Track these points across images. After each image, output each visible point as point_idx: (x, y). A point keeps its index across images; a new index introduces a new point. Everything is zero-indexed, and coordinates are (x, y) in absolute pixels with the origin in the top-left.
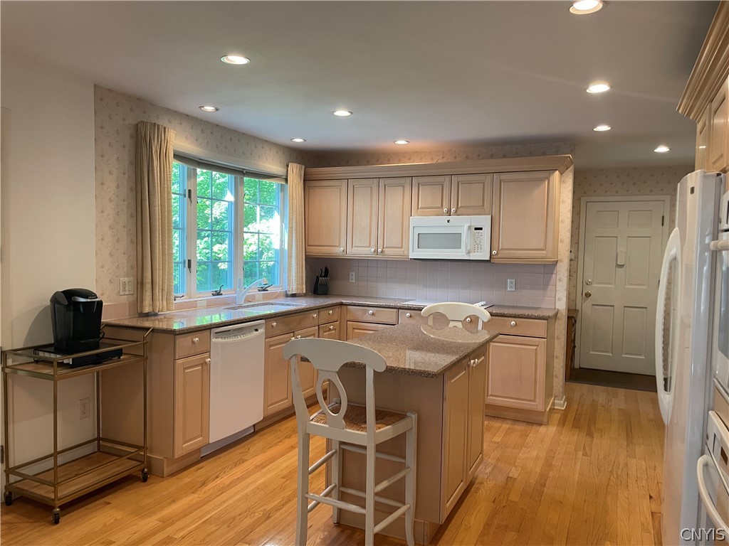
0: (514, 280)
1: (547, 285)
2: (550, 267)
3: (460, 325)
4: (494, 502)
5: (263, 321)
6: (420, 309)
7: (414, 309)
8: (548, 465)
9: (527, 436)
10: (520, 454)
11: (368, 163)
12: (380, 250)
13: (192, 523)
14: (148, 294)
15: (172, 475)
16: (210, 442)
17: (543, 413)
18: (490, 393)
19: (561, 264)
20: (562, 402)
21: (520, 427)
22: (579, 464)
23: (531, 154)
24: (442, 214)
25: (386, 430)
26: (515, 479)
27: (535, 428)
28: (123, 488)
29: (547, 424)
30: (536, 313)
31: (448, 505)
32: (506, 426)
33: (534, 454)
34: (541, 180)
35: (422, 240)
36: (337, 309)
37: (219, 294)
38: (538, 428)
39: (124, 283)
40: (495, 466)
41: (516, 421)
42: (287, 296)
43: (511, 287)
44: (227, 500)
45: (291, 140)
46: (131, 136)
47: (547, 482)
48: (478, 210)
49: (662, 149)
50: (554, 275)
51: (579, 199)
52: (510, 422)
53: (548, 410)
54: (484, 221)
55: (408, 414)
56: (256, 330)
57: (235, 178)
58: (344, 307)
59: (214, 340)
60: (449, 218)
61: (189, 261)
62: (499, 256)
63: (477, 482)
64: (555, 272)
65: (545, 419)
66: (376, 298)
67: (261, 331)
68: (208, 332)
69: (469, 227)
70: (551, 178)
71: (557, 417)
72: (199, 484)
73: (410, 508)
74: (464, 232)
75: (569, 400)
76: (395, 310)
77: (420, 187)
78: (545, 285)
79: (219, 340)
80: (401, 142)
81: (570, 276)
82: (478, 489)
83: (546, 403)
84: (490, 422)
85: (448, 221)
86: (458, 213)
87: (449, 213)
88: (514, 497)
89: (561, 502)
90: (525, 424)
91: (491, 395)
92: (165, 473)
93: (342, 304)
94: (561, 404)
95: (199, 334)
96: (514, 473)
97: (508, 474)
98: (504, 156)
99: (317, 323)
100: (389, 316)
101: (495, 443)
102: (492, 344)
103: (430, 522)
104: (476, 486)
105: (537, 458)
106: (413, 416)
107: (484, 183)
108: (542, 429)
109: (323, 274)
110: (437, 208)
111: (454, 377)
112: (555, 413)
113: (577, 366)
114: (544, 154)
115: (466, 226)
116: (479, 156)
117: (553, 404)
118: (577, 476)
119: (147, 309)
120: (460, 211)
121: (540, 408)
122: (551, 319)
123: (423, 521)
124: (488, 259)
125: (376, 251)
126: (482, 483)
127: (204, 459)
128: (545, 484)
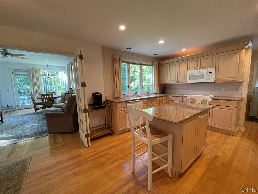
0: (224, 88)
1: (238, 89)
2: (240, 83)
3: (200, 102)
4: (208, 165)
5: (142, 100)
6: (186, 97)
8: (235, 153)
9: (227, 139)
10: (223, 147)
12: (178, 81)
13: (115, 149)
14: (116, 93)
15: (118, 135)
16: (128, 128)
17: (234, 132)
18: (213, 123)
19: (245, 82)
20: (243, 128)
21: (224, 136)
22: (250, 156)
24: (198, 69)
25: (157, 140)
26: (219, 157)
27: (230, 137)
28: (107, 136)
29: (236, 136)
30: (232, 99)
31: (185, 167)
32: (218, 134)
33: (229, 147)
34: (237, 53)
35: (191, 77)
36: (165, 97)
37: (136, 93)
38: (232, 137)
39: (111, 91)
40: (211, 150)
41: (223, 133)
42: (154, 94)
43: (223, 90)
44: (126, 145)
46: (112, 58)
47: (234, 161)
48: (210, 67)
50: (241, 86)
51: (254, 61)
52: (220, 133)
53: (236, 131)
54: (213, 70)
55: (169, 134)
56: (140, 102)
57: (140, 66)
58: (168, 97)
59: (127, 104)
60: (199, 70)
61: (129, 86)
62: (218, 80)
63: (203, 155)
64: (242, 85)
65: (235, 134)
66: (175, 94)
67: (142, 102)
68: (126, 102)
69: (207, 72)
70: (241, 52)
71: (240, 134)
72: (122, 139)
73: (169, 165)
74: (205, 74)
75: (246, 128)
76: (181, 97)
77: (190, 62)
78: (237, 90)
79: (129, 104)
80: (184, 50)
81: (249, 87)
82: (203, 158)
83: (236, 128)
84: (212, 132)
85: (199, 71)
87: (200, 69)
88: (217, 165)
89: (240, 172)
90: (226, 135)
91: (213, 124)
92: (116, 134)
93: (167, 96)
94: (243, 129)
95: (123, 103)
96: (219, 154)
97: (216, 154)
99: (159, 100)
100: (180, 99)
101: (213, 140)
102: (214, 108)
103: (178, 171)
104: (202, 156)
105: (230, 150)
106: (171, 135)
107: (213, 58)
108: (233, 138)
109: (164, 88)
110: (196, 68)
111: (189, 123)
112: (239, 132)
113: (250, 115)
115: (206, 72)
117: (239, 129)
118: (249, 160)
119: (116, 97)
120: (203, 68)
121: (233, 130)
122: (239, 101)
123: (175, 170)
124: (214, 81)
125: (177, 81)
126: (205, 156)
127: (126, 132)
128: (232, 162)
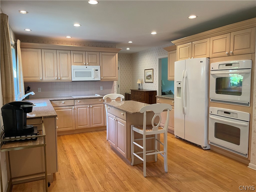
0: (102, 87)
1: (112, 87)
3: (115, 101)
7: (81, 99)
11: (43, 43)
12: (59, 78)
23: (104, 47)
24: (83, 65)
34: (113, 55)
35: (77, 74)
43: (102, 89)
45: (25, 30)
48: (95, 64)
49: (128, 49)
62: (103, 79)
69: (94, 70)
70: (116, 55)
76: (73, 100)
77: (74, 54)
85: (86, 67)
86: (89, 65)
87: (86, 65)
98: (97, 46)
100: (71, 103)
107: (97, 55)
110: (81, 62)
114: (108, 47)
116: (88, 45)
124: (100, 80)
125: (57, 79)
